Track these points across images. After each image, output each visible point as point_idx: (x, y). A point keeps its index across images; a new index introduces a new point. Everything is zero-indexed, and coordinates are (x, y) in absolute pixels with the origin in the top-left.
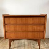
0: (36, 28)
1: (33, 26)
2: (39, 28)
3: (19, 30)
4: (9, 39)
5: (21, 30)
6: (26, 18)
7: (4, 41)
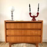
0: (33, 33)
2: (36, 33)
3: (19, 35)
4: (9, 43)
5: (20, 35)
6: (25, 24)
7: (3, 45)
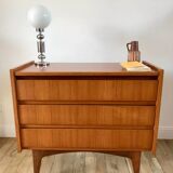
0: (124, 115)
1: (115, 108)
2: (135, 115)
4: (34, 151)
5: (74, 123)
